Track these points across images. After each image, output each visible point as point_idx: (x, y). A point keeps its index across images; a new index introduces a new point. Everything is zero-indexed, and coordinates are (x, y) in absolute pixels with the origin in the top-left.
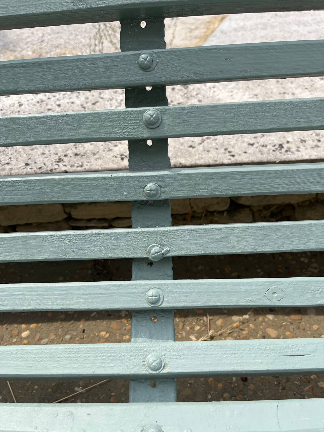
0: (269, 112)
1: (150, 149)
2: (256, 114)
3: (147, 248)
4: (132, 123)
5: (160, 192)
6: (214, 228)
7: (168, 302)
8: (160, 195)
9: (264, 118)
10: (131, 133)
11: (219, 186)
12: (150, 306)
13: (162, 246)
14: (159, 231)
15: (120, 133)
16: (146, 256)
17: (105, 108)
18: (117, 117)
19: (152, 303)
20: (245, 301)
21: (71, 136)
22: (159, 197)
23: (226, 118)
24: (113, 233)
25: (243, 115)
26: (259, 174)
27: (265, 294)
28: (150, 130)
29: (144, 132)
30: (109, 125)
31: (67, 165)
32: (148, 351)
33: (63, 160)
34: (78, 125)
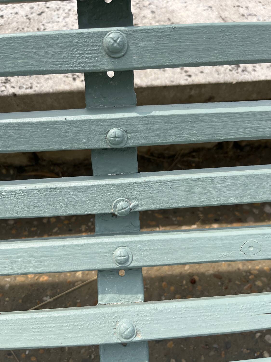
0: (264, 38)
1: (111, 82)
2: (248, 40)
3: (113, 202)
4: (89, 50)
5: (126, 138)
6: (188, 179)
7: (137, 261)
8: (127, 142)
9: (257, 45)
10: (89, 65)
11: (197, 130)
12: (118, 267)
13: (130, 200)
14: (126, 183)
15: (74, 63)
16: (112, 211)
17: (52, 19)
18: (69, 42)
19: (120, 263)
20: (219, 256)
21: (9, 67)
22: (125, 145)
23: (211, 45)
24: (72, 187)
25: (232, 40)
26: (244, 116)
27: (241, 248)
28: (113, 60)
29: (106, 63)
30: (59, 53)
31: (15, 86)
32: (118, 317)
33: (10, 81)
34: (17, 53)
